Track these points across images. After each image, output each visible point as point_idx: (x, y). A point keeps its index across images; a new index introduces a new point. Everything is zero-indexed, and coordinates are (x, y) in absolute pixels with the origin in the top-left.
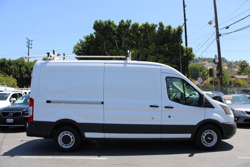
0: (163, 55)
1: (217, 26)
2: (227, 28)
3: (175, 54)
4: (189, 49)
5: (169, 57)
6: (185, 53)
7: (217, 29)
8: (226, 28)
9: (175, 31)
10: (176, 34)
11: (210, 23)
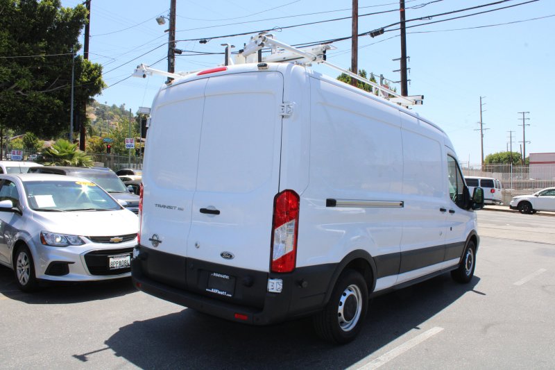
0: (30, 70)
1: (172, 30)
2: (203, 41)
3: (60, 73)
4: (95, 69)
5: (44, 76)
6: (85, 76)
7: (172, 38)
8: (201, 42)
9: (67, 15)
10: (68, 24)
11: (160, 21)
